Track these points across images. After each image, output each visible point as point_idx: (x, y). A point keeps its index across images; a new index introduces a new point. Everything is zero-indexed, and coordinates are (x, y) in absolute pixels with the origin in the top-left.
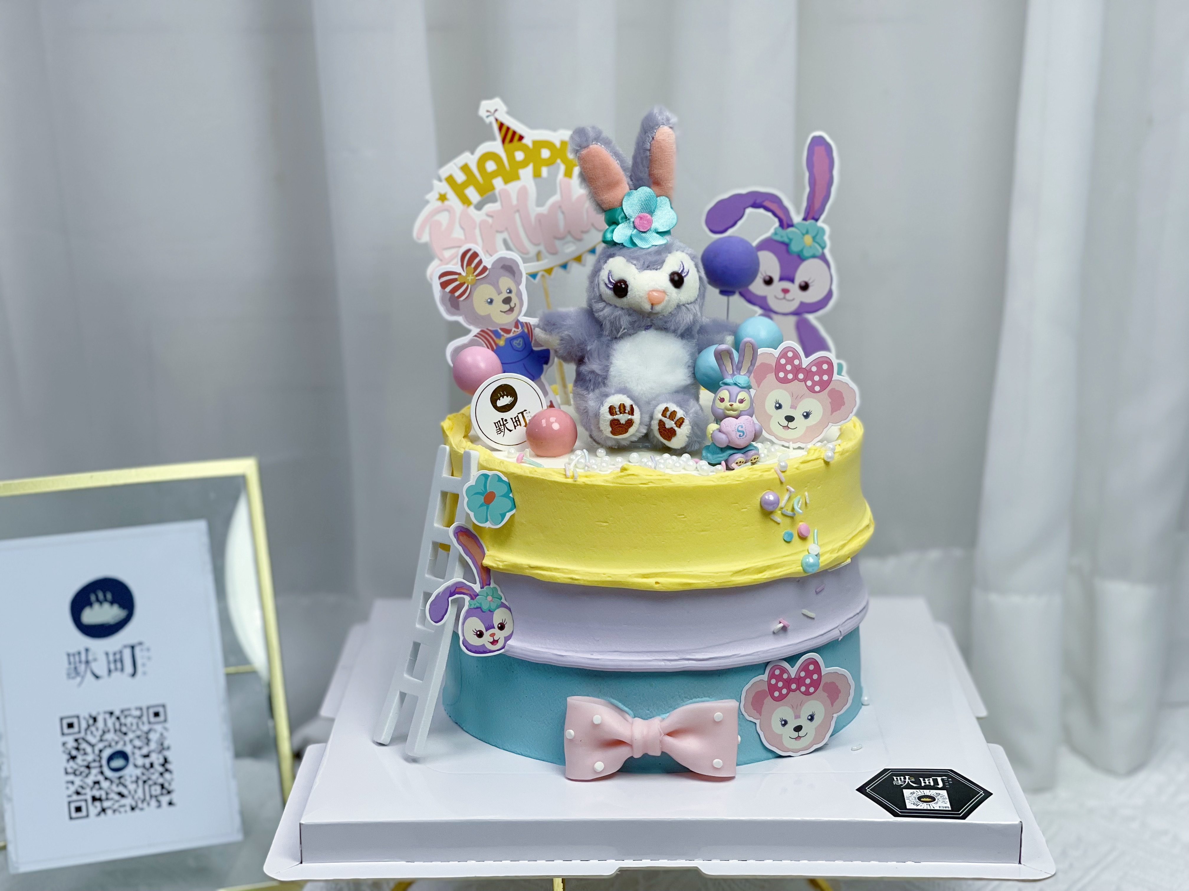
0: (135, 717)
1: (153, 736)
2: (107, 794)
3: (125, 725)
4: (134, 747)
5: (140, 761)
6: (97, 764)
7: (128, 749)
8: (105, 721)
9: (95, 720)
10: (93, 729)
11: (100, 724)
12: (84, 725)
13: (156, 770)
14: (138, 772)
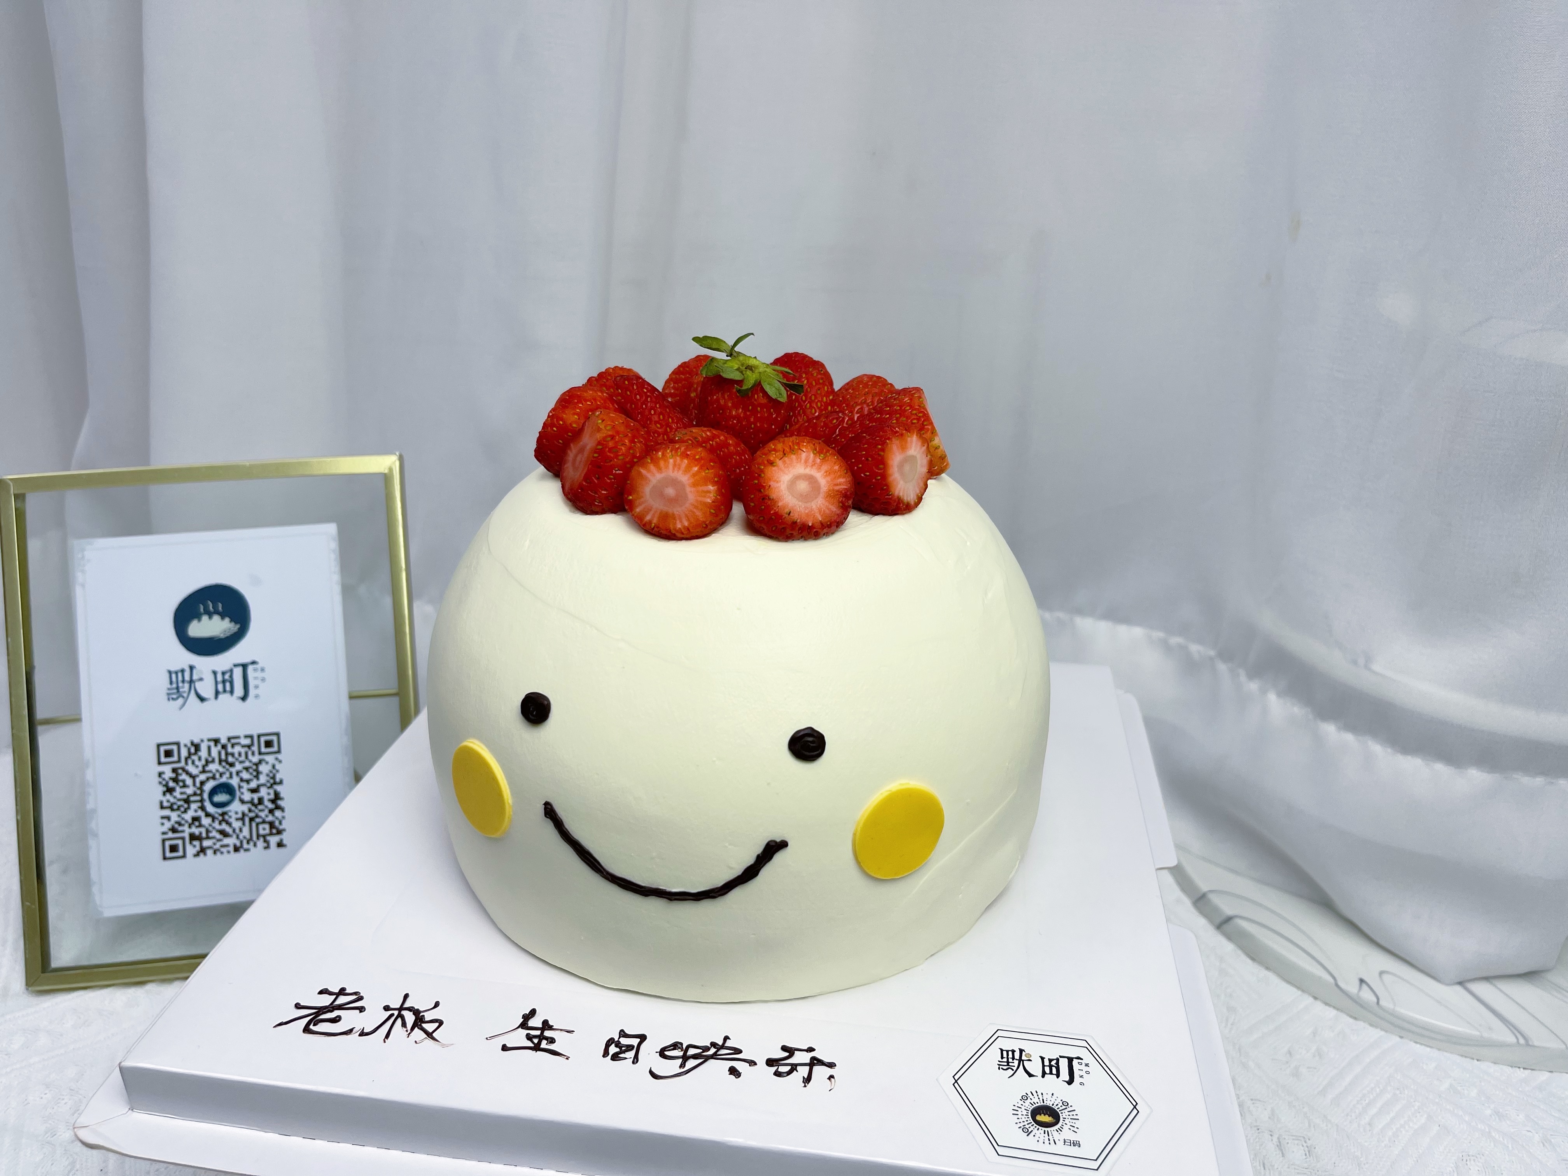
0: (243, 746)
1: (263, 768)
2: (208, 831)
3: (233, 755)
4: (242, 780)
5: (247, 796)
6: (198, 798)
7: (235, 782)
8: (209, 748)
9: (197, 747)
10: (195, 758)
11: (203, 753)
12: (184, 753)
13: (266, 807)
14: (245, 808)
